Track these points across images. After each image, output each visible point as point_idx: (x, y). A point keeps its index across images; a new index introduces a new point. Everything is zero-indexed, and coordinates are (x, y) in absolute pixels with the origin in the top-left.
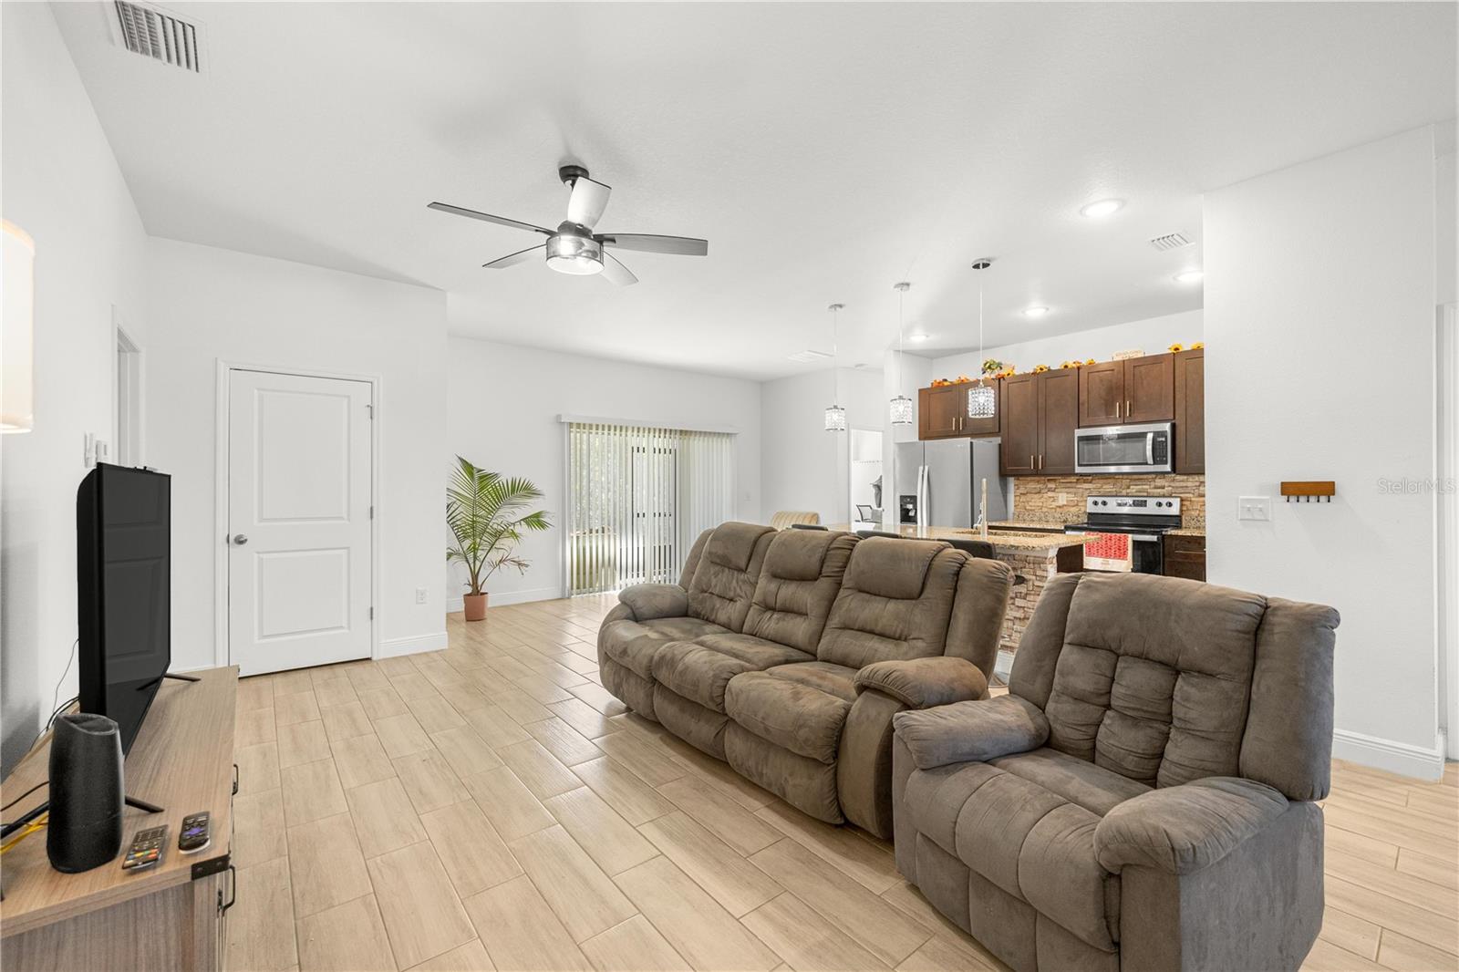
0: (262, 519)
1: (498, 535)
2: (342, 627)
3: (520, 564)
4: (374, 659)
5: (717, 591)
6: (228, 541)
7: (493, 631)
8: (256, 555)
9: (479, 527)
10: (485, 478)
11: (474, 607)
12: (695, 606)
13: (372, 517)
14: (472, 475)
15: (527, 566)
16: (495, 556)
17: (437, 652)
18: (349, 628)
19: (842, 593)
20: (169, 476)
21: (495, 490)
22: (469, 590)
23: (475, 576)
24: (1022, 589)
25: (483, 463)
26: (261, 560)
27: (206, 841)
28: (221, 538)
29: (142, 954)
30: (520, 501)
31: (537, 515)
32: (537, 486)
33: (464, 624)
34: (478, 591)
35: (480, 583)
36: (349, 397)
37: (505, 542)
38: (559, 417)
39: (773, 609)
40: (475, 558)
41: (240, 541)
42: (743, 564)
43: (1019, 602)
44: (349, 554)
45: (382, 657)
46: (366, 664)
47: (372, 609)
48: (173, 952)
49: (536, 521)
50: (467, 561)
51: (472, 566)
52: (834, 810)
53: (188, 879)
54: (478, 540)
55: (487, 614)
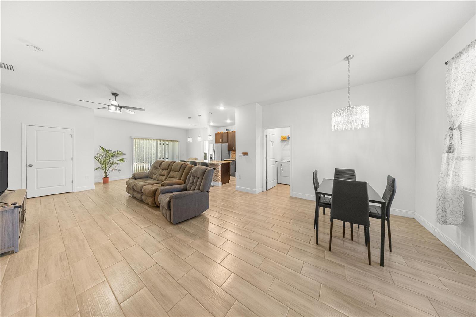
0: (37, 160)
1: (112, 164)
2: (63, 185)
3: (118, 170)
4: (73, 192)
5: (154, 173)
6: (26, 166)
7: (110, 186)
8: (36, 169)
9: (107, 162)
10: (108, 151)
11: (106, 180)
12: (149, 176)
13: (72, 160)
14: (104, 151)
15: (120, 171)
16: (111, 168)
17: (92, 190)
18: (65, 185)
19: (171, 171)
20: (7, 152)
21: (112, 153)
22: (104, 176)
23: (106, 173)
24: (215, 170)
25: (107, 148)
26: (37, 171)
27: (17, 204)
28: (24, 165)
29: (4, 219)
30: (119, 156)
31: (122, 159)
32: (124, 152)
33: (102, 185)
34: (106, 177)
35: (107, 175)
36: (65, 133)
37: (115, 165)
38: (131, 137)
39: (162, 175)
40: (106, 169)
41: (30, 166)
42: (158, 168)
43: (215, 173)
44: (65, 168)
45: (75, 191)
46: (71, 194)
47: (72, 181)
48: (10, 219)
49: (122, 160)
50: (103, 170)
51: (105, 171)
52: (155, 204)
53: (13, 208)
54: (107, 165)
55: (109, 182)
